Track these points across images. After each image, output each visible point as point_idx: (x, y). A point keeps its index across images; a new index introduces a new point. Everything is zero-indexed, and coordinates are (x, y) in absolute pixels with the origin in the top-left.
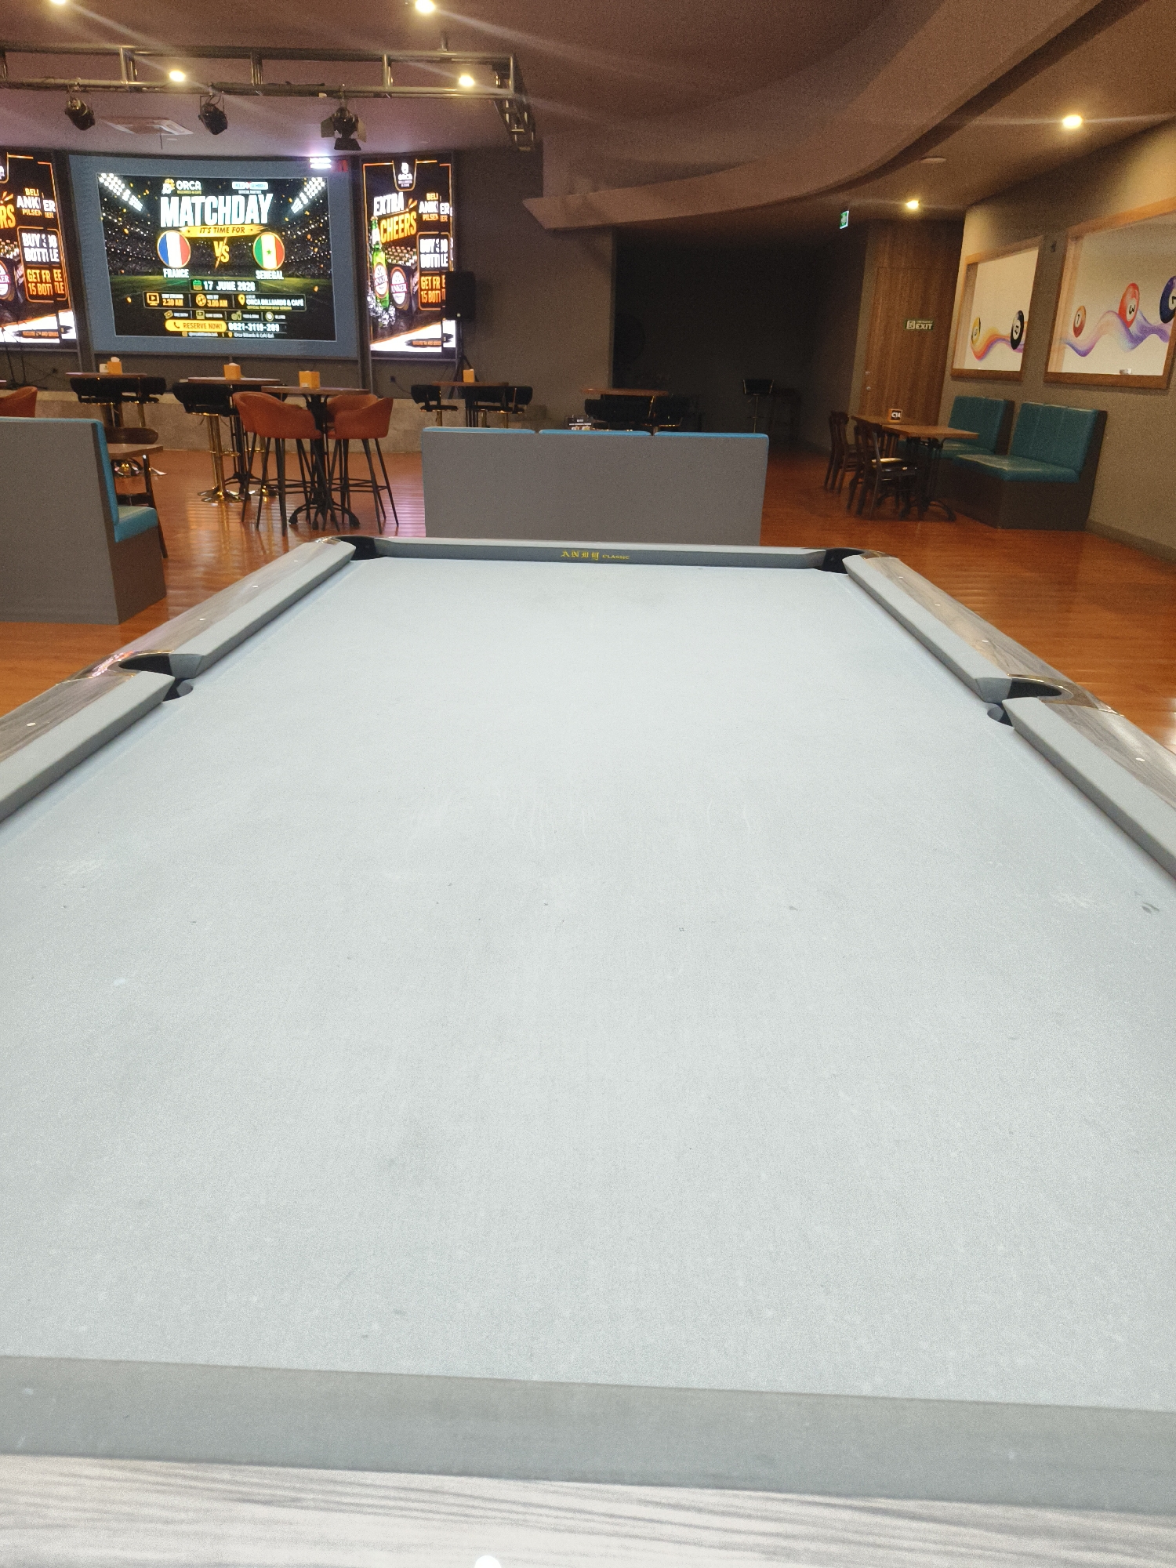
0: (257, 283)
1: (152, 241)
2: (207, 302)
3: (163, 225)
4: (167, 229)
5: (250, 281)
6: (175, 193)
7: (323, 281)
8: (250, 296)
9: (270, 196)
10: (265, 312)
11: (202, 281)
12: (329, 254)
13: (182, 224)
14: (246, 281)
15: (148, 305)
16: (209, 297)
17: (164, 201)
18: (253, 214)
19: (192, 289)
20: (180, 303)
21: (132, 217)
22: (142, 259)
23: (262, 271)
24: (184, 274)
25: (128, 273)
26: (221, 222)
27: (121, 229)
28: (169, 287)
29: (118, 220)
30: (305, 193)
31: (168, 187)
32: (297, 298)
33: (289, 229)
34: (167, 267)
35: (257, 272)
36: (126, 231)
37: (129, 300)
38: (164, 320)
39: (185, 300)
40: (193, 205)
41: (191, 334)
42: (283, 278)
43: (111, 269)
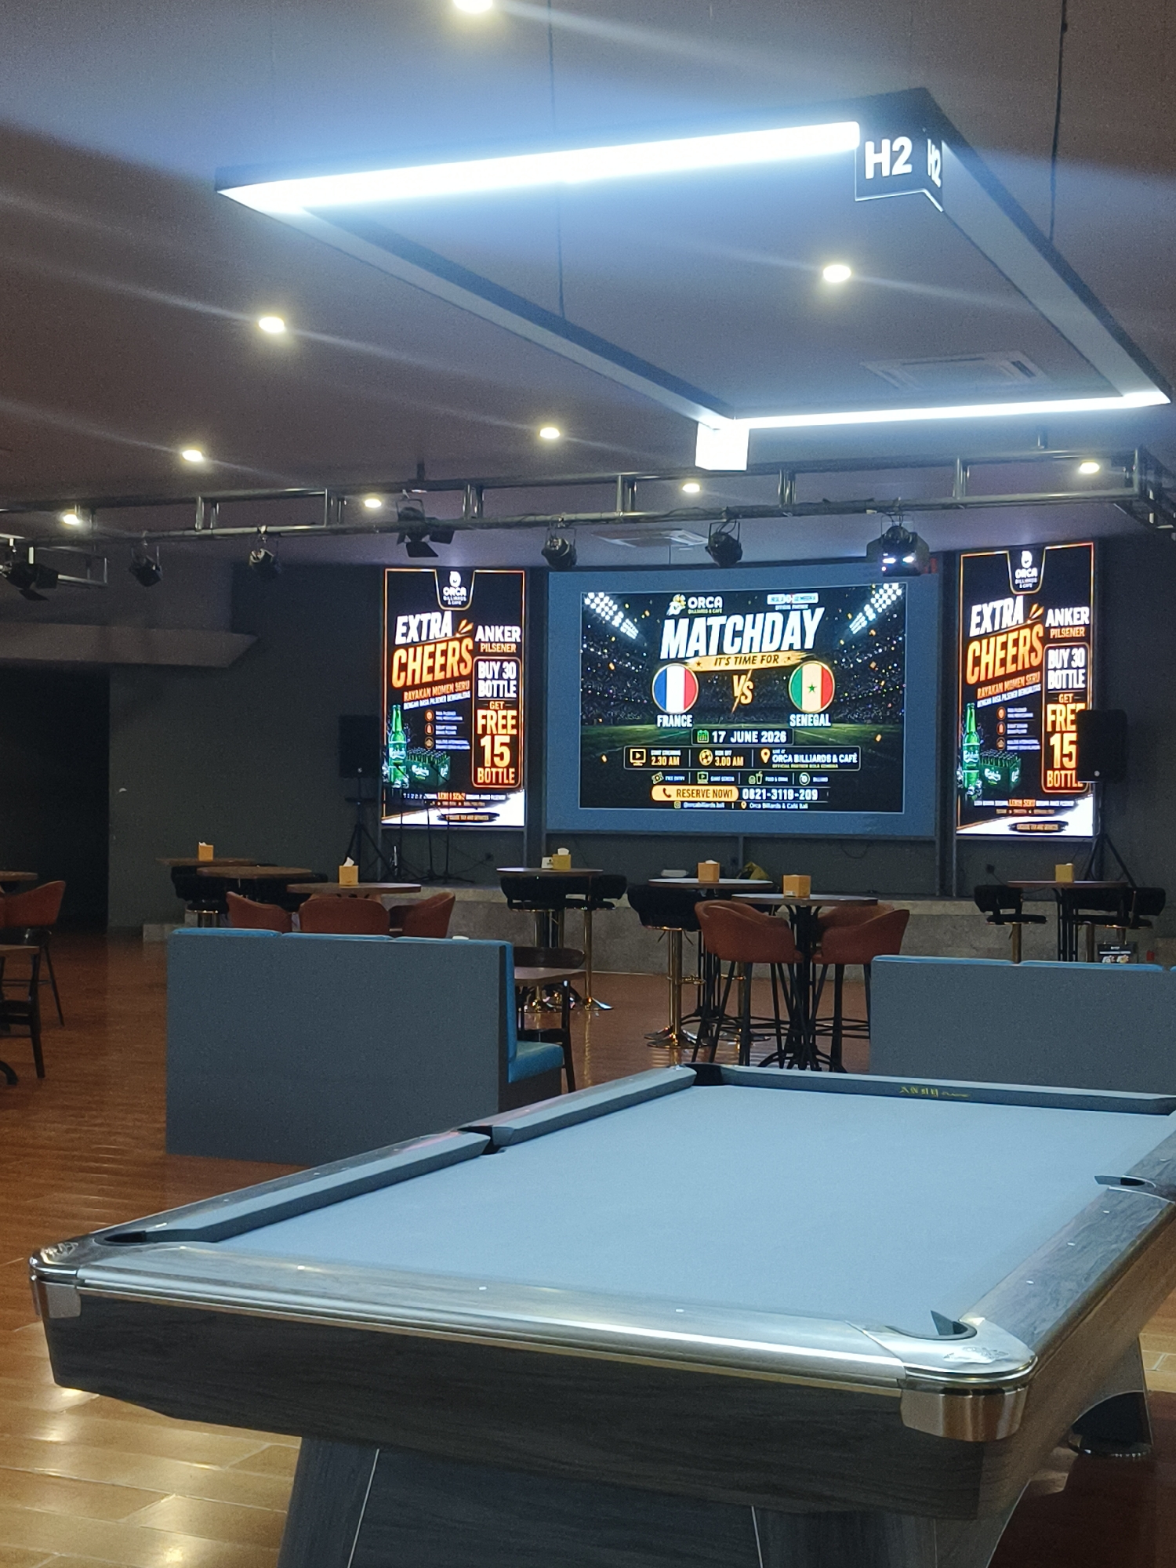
0: (789, 732)
1: (646, 678)
2: (714, 761)
3: (664, 656)
4: (669, 661)
5: (780, 730)
6: (684, 614)
7: (889, 727)
8: (778, 751)
9: (820, 611)
10: (798, 773)
11: (711, 731)
12: (903, 689)
13: (691, 653)
14: (774, 730)
15: (630, 765)
16: (718, 753)
17: (669, 625)
18: (792, 638)
19: (695, 742)
20: (676, 762)
21: (623, 647)
22: (629, 703)
23: (798, 716)
24: (687, 722)
25: (606, 722)
26: (746, 649)
27: (606, 663)
28: (661, 741)
29: (604, 653)
30: (872, 606)
31: (676, 606)
32: (849, 752)
33: (844, 655)
34: (663, 713)
35: (792, 717)
36: (612, 666)
37: (604, 759)
38: (651, 785)
39: (684, 757)
40: (709, 629)
41: (686, 805)
42: (829, 724)
43: (584, 717)
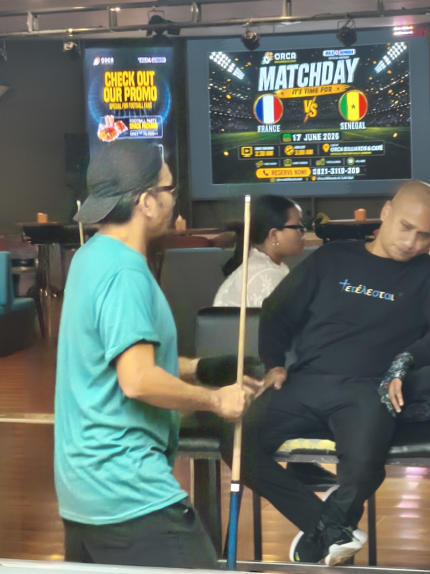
0: (341, 133)
1: (249, 103)
2: (294, 153)
3: (260, 89)
4: (264, 92)
5: (335, 132)
6: (272, 63)
7: (401, 129)
8: (334, 145)
9: (356, 60)
10: (347, 157)
11: (292, 134)
12: (408, 105)
13: (277, 87)
14: (331, 132)
15: (242, 157)
16: (297, 147)
17: (263, 70)
18: (340, 76)
19: (282, 141)
20: (271, 154)
21: (235, 85)
22: (240, 119)
23: (346, 123)
24: (278, 129)
25: (227, 131)
26: (311, 84)
27: (225, 95)
28: (261, 141)
29: (223, 89)
30: (388, 56)
31: (267, 59)
32: (377, 144)
33: (372, 86)
34: (261, 124)
35: (342, 124)
36: (229, 97)
37: (226, 154)
38: (256, 169)
39: (275, 151)
40: (288, 72)
41: (278, 180)
42: (364, 128)
43: (213, 128)
